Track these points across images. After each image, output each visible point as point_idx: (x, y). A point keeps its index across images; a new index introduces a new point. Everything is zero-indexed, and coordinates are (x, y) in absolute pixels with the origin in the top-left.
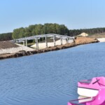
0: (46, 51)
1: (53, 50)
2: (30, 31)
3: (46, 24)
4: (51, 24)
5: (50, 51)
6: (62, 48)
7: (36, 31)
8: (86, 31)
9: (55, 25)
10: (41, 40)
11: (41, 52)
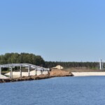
0: (19, 80)
1: (26, 80)
2: (6, 59)
3: (23, 54)
4: (27, 54)
5: (23, 80)
6: (36, 79)
7: (12, 59)
8: (61, 64)
9: (32, 55)
10: (16, 69)
11: (14, 80)
